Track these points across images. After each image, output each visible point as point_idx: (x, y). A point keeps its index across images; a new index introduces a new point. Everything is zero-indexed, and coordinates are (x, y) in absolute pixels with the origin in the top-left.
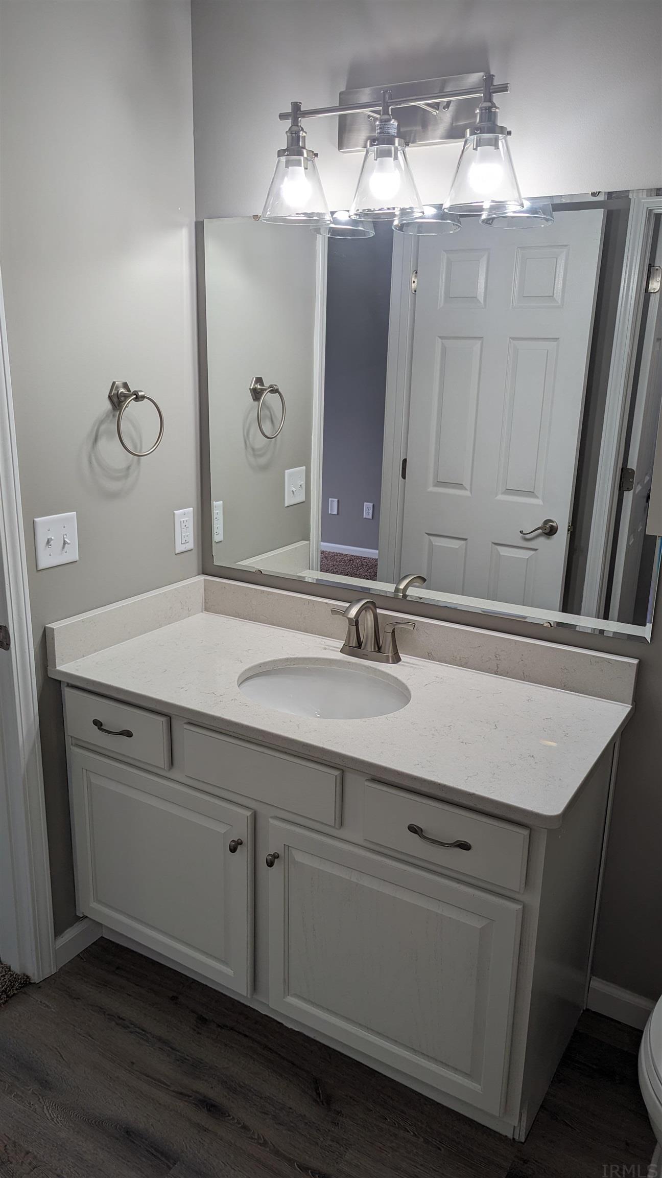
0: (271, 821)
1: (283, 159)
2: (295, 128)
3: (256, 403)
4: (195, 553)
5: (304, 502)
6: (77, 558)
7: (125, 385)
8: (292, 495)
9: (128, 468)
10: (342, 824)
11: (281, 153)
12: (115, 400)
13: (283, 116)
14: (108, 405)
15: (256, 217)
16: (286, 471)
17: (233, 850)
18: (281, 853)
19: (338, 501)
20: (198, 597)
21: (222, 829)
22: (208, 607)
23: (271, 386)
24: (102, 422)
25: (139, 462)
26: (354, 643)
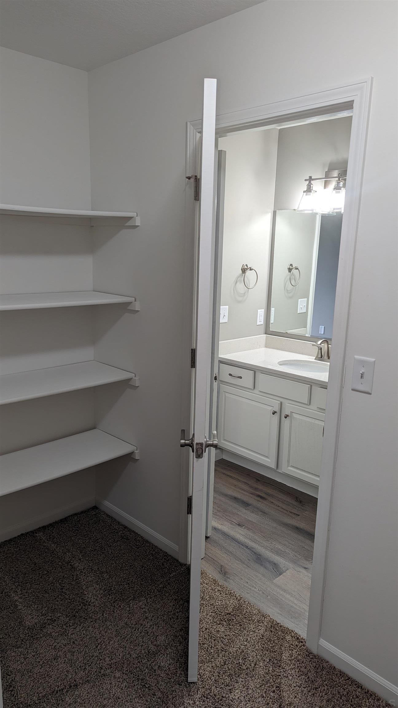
0: (287, 404)
1: (305, 193)
2: (310, 184)
3: (290, 273)
4: (263, 325)
5: (305, 313)
6: (227, 321)
7: (247, 265)
8: (301, 309)
9: (245, 293)
10: (310, 404)
11: (304, 192)
12: (243, 270)
13: (306, 180)
14: (241, 272)
15: (294, 210)
16: (299, 300)
17: (273, 414)
18: (289, 415)
19: (324, 327)
20: (264, 342)
21: (270, 408)
22: (267, 346)
23: (295, 267)
24: (239, 277)
25: (248, 290)
26: (320, 356)
